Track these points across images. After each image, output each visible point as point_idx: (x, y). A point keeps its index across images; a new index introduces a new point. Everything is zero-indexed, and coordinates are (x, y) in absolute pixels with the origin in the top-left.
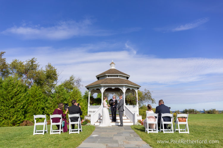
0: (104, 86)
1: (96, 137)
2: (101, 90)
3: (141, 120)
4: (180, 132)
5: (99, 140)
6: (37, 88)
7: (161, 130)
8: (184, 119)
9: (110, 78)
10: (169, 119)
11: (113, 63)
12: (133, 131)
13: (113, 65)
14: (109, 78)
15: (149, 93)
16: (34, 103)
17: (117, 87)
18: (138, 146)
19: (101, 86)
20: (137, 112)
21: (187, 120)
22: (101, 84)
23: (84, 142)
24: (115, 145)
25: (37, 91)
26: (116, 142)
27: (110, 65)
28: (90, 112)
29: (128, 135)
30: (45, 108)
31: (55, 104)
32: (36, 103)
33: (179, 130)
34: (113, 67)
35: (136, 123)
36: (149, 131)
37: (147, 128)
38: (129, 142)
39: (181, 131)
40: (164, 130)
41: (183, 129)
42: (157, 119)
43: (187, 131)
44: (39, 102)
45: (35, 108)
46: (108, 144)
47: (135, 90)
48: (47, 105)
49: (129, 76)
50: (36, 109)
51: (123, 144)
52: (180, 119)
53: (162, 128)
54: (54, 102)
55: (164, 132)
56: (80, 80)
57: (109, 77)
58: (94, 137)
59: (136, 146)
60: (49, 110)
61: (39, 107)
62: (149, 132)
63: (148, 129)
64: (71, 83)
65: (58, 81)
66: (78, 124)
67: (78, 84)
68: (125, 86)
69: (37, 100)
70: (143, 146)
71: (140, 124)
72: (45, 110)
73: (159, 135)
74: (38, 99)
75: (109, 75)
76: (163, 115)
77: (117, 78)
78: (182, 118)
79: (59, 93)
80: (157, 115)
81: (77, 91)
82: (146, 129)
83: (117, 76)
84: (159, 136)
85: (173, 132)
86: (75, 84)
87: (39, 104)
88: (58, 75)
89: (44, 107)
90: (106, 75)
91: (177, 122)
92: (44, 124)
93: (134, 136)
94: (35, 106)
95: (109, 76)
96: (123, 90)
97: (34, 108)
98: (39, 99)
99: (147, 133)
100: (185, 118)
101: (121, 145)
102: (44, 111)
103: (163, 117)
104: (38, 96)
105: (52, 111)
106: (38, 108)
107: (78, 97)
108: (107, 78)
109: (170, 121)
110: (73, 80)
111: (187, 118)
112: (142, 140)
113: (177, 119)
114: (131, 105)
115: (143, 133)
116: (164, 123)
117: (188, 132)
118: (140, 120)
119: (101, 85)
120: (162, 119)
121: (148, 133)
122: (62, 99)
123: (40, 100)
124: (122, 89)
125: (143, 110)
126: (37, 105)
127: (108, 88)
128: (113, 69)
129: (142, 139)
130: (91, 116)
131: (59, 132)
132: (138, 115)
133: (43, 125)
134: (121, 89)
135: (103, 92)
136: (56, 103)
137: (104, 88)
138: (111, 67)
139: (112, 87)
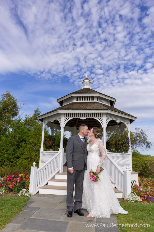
0: (66, 114)
2: (59, 121)
9: (80, 101)
11: (87, 79)
13: (87, 83)
14: (78, 101)
15: (142, 133)
17: (91, 117)
20: (129, 165)
34: (87, 85)
47: (126, 124)
68: (107, 113)
77: (92, 101)
83: (93, 98)
90: (72, 95)
95: (77, 98)
96: (101, 123)
108: (75, 101)
114: (118, 152)
119: (60, 112)
127: (74, 119)
132: (132, 171)
134: (98, 120)
135: (64, 126)
137: (66, 118)
138: (84, 86)
139: (80, 116)
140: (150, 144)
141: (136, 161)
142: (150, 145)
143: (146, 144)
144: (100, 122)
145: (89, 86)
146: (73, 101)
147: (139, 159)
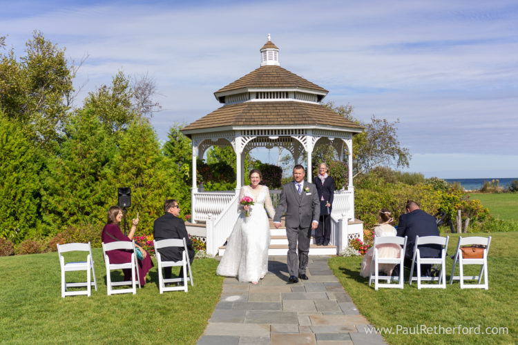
0: (244, 133)
1: (237, 303)
2: (232, 143)
3: (362, 239)
4: (463, 286)
5: (247, 313)
6: (9, 127)
7: (413, 279)
8: (478, 251)
9: (263, 100)
10: (437, 251)
11: (270, 45)
12: (336, 281)
13: (271, 54)
14: (259, 100)
16: (5, 178)
17: (287, 135)
18: (347, 332)
19: (234, 131)
20: (347, 210)
21: (486, 252)
22: (235, 125)
23: (213, 321)
24: (291, 328)
25: (10, 137)
26: (293, 318)
27: (263, 51)
28: (198, 211)
29: (321, 295)
30: (43, 192)
31: (74, 178)
32: (12, 178)
33: (462, 278)
34: (271, 59)
35: (343, 248)
36: (380, 281)
37: (374, 275)
38: (326, 317)
39: (465, 282)
40: (419, 278)
41: (474, 276)
42: (403, 252)
43: (483, 282)
44: (22, 174)
45: (13, 193)
46: (272, 325)
47: (346, 141)
48: (49, 181)
49: (327, 92)
50: (15, 197)
51: (310, 324)
52: (467, 251)
53: (415, 275)
54: (71, 173)
55: (420, 286)
56: (147, 85)
57: (257, 98)
58: (231, 303)
59: (341, 332)
60: (57, 198)
61: (23, 192)
62: (378, 286)
63: (377, 277)
64: (118, 101)
65: (72, 94)
66: (182, 267)
67: (145, 101)
68: (313, 130)
69: (16, 168)
70: (360, 331)
71: (357, 253)
72: (43, 198)
73: (404, 298)
74: (17, 163)
75: (257, 93)
76: (420, 240)
77: (285, 100)
78: (474, 247)
79: (83, 139)
80: (402, 241)
81: (143, 131)
82: (372, 277)
83: (287, 94)
84: (403, 301)
85: (444, 286)
86: (133, 101)
87: (21, 181)
88: (71, 74)
89: (39, 190)
90: (250, 90)
91: (458, 258)
92: (87, 266)
93: (339, 300)
94: (11, 187)
95: (258, 95)
96: (304, 145)
97: (7, 194)
98: (21, 163)
99: (373, 288)
100: (481, 247)
101: (305, 327)
102: (41, 201)
103: (419, 246)
104: (16, 153)
105: (66, 200)
106: (23, 195)
107: (150, 153)
108: (254, 100)
109: (440, 256)
110: (124, 88)
111: (486, 247)
112: (358, 312)
113: (460, 251)
115: (362, 287)
116: (420, 261)
117: (486, 286)
118: (358, 240)
119: (234, 128)
120: (417, 251)
121: (376, 288)
122: (95, 160)
123: (23, 167)
124: (301, 141)
125: (367, 191)
126: (17, 183)
127: (257, 137)
128: (271, 67)
129: (359, 309)
130: (207, 225)
131: (131, 286)
132: (353, 220)
133: (86, 271)
134: (299, 139)
135: (241, 150)
136: (77, 174)
137: (245, 138)
138: (265, 59)
139: (268, 134)
140: (408, 154)
141: (371, 198)
142: (408, 157)
143: (397, 157)
144: (303, 143)
145: (276, 59)
146: (249, 99)
147: (377, 194)
